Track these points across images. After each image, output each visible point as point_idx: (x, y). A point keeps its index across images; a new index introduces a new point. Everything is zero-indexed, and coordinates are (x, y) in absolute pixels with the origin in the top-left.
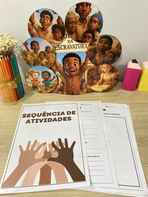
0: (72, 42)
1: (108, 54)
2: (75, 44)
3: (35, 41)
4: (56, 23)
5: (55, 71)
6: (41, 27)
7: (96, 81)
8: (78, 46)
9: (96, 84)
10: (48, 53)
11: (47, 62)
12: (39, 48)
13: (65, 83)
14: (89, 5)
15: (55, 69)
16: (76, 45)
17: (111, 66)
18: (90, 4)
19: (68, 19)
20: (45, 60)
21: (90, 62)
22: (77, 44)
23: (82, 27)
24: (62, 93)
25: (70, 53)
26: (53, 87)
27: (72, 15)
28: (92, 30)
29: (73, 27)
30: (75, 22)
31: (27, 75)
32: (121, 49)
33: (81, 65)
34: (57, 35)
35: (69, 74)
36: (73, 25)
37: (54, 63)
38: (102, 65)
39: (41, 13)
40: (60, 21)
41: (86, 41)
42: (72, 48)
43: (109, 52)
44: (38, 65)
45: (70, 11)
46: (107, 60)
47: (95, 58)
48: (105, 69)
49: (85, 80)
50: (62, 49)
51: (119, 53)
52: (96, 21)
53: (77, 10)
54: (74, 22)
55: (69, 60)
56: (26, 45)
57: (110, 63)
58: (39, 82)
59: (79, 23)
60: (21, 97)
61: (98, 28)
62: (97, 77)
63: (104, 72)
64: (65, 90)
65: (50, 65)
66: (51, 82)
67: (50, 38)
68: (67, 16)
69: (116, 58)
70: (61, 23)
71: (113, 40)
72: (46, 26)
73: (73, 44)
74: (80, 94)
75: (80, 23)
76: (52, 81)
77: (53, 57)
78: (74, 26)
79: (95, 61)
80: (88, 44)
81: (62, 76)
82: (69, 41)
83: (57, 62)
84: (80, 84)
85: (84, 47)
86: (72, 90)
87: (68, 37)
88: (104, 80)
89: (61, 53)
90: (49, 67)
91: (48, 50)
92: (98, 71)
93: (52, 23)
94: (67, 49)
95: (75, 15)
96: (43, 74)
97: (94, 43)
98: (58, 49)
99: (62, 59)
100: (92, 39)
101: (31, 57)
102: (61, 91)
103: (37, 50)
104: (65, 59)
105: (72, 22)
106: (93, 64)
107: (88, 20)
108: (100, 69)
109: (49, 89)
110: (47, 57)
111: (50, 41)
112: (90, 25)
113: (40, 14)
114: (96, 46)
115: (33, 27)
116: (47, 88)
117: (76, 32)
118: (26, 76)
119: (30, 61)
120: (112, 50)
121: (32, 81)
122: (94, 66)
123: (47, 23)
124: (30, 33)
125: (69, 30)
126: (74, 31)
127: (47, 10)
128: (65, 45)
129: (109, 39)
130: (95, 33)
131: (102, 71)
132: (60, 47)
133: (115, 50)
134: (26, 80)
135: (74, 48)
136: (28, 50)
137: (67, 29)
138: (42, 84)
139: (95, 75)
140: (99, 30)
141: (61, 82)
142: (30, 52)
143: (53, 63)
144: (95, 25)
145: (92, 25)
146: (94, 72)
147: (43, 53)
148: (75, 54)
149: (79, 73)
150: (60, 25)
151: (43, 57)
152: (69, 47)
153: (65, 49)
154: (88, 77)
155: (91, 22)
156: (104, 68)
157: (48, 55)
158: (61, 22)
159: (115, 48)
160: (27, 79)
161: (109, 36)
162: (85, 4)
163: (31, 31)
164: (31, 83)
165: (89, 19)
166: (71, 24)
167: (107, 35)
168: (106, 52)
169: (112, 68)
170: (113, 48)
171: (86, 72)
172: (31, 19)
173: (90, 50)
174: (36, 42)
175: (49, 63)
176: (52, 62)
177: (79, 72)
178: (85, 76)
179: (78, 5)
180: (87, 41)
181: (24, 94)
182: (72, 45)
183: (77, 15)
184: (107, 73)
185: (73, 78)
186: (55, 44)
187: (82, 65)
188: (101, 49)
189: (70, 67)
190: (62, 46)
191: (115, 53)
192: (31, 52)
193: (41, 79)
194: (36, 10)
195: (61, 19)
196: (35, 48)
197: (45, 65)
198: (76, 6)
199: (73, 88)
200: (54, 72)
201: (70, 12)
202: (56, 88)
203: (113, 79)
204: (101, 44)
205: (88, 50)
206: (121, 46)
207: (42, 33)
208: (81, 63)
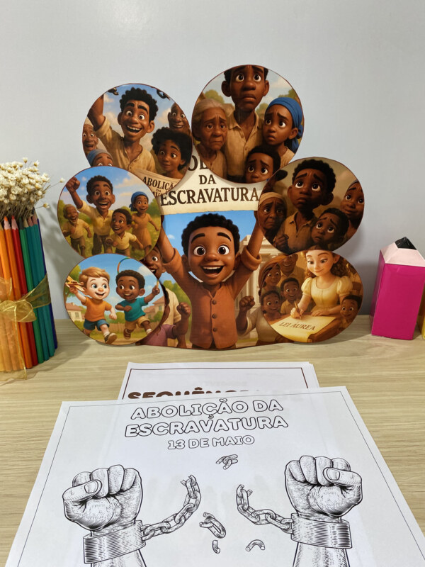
0: (212, 182)
1: (322, 217)
2: (222, 189)
3: (103, 176)
4: (167, 125)
5: (157, 271)
6: (122, 135)
7: (287, 303)
8: (229, 194)
9: (287, 314)
10: (139, 215)
11: (136, 242)
12: (113, 197)
13: (188, 311)
14: (263, 75)
15: (159, 264)
16: (225, 189)
17: (334, 255)
18: (266, 71)
19: (199, 112)
20: (129, 236)
21: (266, 242)
22: (229, 189)
23: (242, 137)
25: (207, 214)
26: (152, 324)
27: (213, 100)
28: (272, 143)
29: (215, 136)
30: (221, 121)
31: (69, 283)
32: (363, 200)
34: (167, 159)
36: (215, 129)
37: (156, 245)
38: (305, 254)
39: (123, 96)
40: (179, 118)
41: (253, 177)
42: (212, 199)
43: (326, 212)
44: (105, 252)
45: (207, 89)
46: (319, 235)
47: (281, 229)
48: (315, 266)
49: (252, 300)
50: (183, 201)
51: (358, 214)
52: (285, 118)
53: (226, 88)
54: (218, 120)
55: (203, 235)
56: (72, 190)
57: (329, 245)
58: (108, 309)
59: (233, 124)
60: (46, 355)
61: (291, 137)
62: (291, 292)
63: (313, 276)
65: (143, 253)
66: (143, 308)
67: (147, 169)
68: (199, 103)
69: (349, 228)
70: (181, 124)
71: (335, 172)
72: (137, 131)
73: (215, 187)
75: (238, 125)
76: (147, 304)
77: (153, 228)
78: (219, 132)
79: (284, 238)
80: (259, 187)
82: (203, 178)
83: (165, 241)
84: (238, 313)
85: (249, 197)
87: (202, 165)
88: (312, 299)
89: (179, 213)
90: (142, 258)
91: (140, 205)
92: (293, 273)
93: (153, 124)
94: (198, 202)
95: (220, 100)
96: (121, 278)
97: (278, 183)
98: (171, 204)
99: (182, 233)
100: (271, 170)
101: (86, 224)
103: (106, 205)
104: (191, 233)
105: (213, 121)
106: (277, 247)
107: (260, 115)
108: (298, 264)
109: (138, 332)
110: (137, 225)
111: (145, 178)
112: (266, 129)
113: (120, 97)
114: (285, 192)
115: (98, 135)
116: (130, 328)
117: (224, 150)
118: (65, 285)
119: (82, 237)
120: (333, 204)
121: (84, 303)
122: (279, 255)
123: (139, 125)
124: (88, 152)
125: (203, 145)
126: (217, 147)
127: (142, 89)
128: (192, 191)
129: (322, 172)
130: (280, 154)
131: (306, 273)
132: (175, 196)
133: (345, 203)
134: (65, 300)
135: (218, 199)
136: (79, 205)
137: (198, 142)
138: (117, 314)
139: (282, 285)
140: (292, 144)
142: (85, 212)
143: (153, 246)
144: (280, 130)
145: (273, 129)
146: (282, 274)
147: (123, 213)
149: (233, 275)
150: (176, 129)
151: (123, 225)
152: (203, 196)
154: (263, 291)
155: (268, 122)
156: (312, 263)
157: (139, 220)
158: (180, 122)
159: (342, 198)
160: (68, 298)
161: (323, 160)
162: (251, 71)
163: (91, 149)
164: (82, 311)
165: (264, 112)
166: (210, 127)
167: (317, 159)
168: (317, 212)
169: (337, 263)
170: (338, 198)
171: (256, 274)
172: (95, 114)
173: (265, 206)
174: (104, 179)
175: (142, 245)
176: (150, 243)
179: (229, 74)
180: (257, 178)
181: (56, 346)
182: (213, 189)
183: (229, 100)
184: (320, 279)
185: (215, 293)
186: (161, 185)
188: (300, 201)
190: (182, 193)
191: (344, 213)
192: (88, 209)
193: (113, 299)
194: (110, 89)
195: (182, 113)
196: (101, 199)
197: (128, 253)
198: (224, 76)
200: (154, 273)
201: (207, 93)
202: (159, 327)
203: (341, 299)
204: (298, 185)
205: (260, 206)
206: (362, 191)
207: (122, 154)
208: (240, 247)
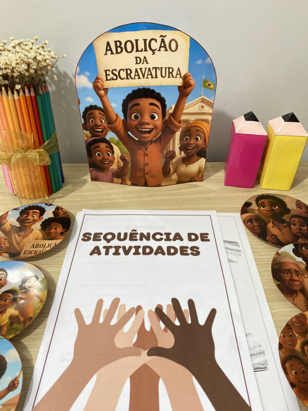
2: (153, 68)
5: (104, 131)
8: (159, 72)
13: (128, 160)
15: (105, 125)
16: (156, 68)
24: (120, 181)
25: (142, 88)
33: (167, 117)
35: (137, 139)
42: (146, 76)
49: (174, 153)
50: (123, 78)
55: (138, 104)
64: (128, 177)
73: (148, 66)
74: (163, 184)
81: (121, 142)
82: (138, 59)
84: (164, 162)
85: (174, 75)
86: (145, 177)
89: (120, 87)
94: (135, 78)
98: (113, 79)
99: (122, 102)
102: (118, 177)
104: (129, 102)
132: (117, 73)
135: (150, 76)
141: (120, 157)
148: (153, 91)
149: (161, 136)
152: (138, 73)
153: (129, 77)
177: (161, 133)
178: (175, 143)
182: (146, 68)
185: (147, 148)
187: (169, 118)
189: (140, 121)
190: (122, 71)
199: (146, 171)
208: (167, 114)
